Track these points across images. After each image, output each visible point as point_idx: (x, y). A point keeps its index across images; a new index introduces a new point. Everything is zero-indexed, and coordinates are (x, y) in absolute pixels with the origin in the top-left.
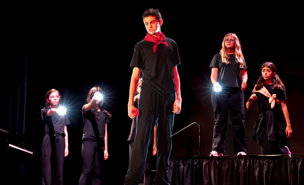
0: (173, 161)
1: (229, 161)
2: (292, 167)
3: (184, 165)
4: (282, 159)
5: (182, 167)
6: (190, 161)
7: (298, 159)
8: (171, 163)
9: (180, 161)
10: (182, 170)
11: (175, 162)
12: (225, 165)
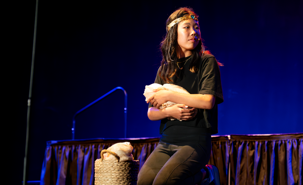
0: (70, 147)
1: (148, 145)
2: (230, 153)
3: (85, 152)
4: (218, 142)
5: (81, 154)
6: (93, 146)
7: (239, 142)
8: (66, 149)
9: (78, 146)
10: (81, 159)
11: (72, 148)
12: (141, 151)
